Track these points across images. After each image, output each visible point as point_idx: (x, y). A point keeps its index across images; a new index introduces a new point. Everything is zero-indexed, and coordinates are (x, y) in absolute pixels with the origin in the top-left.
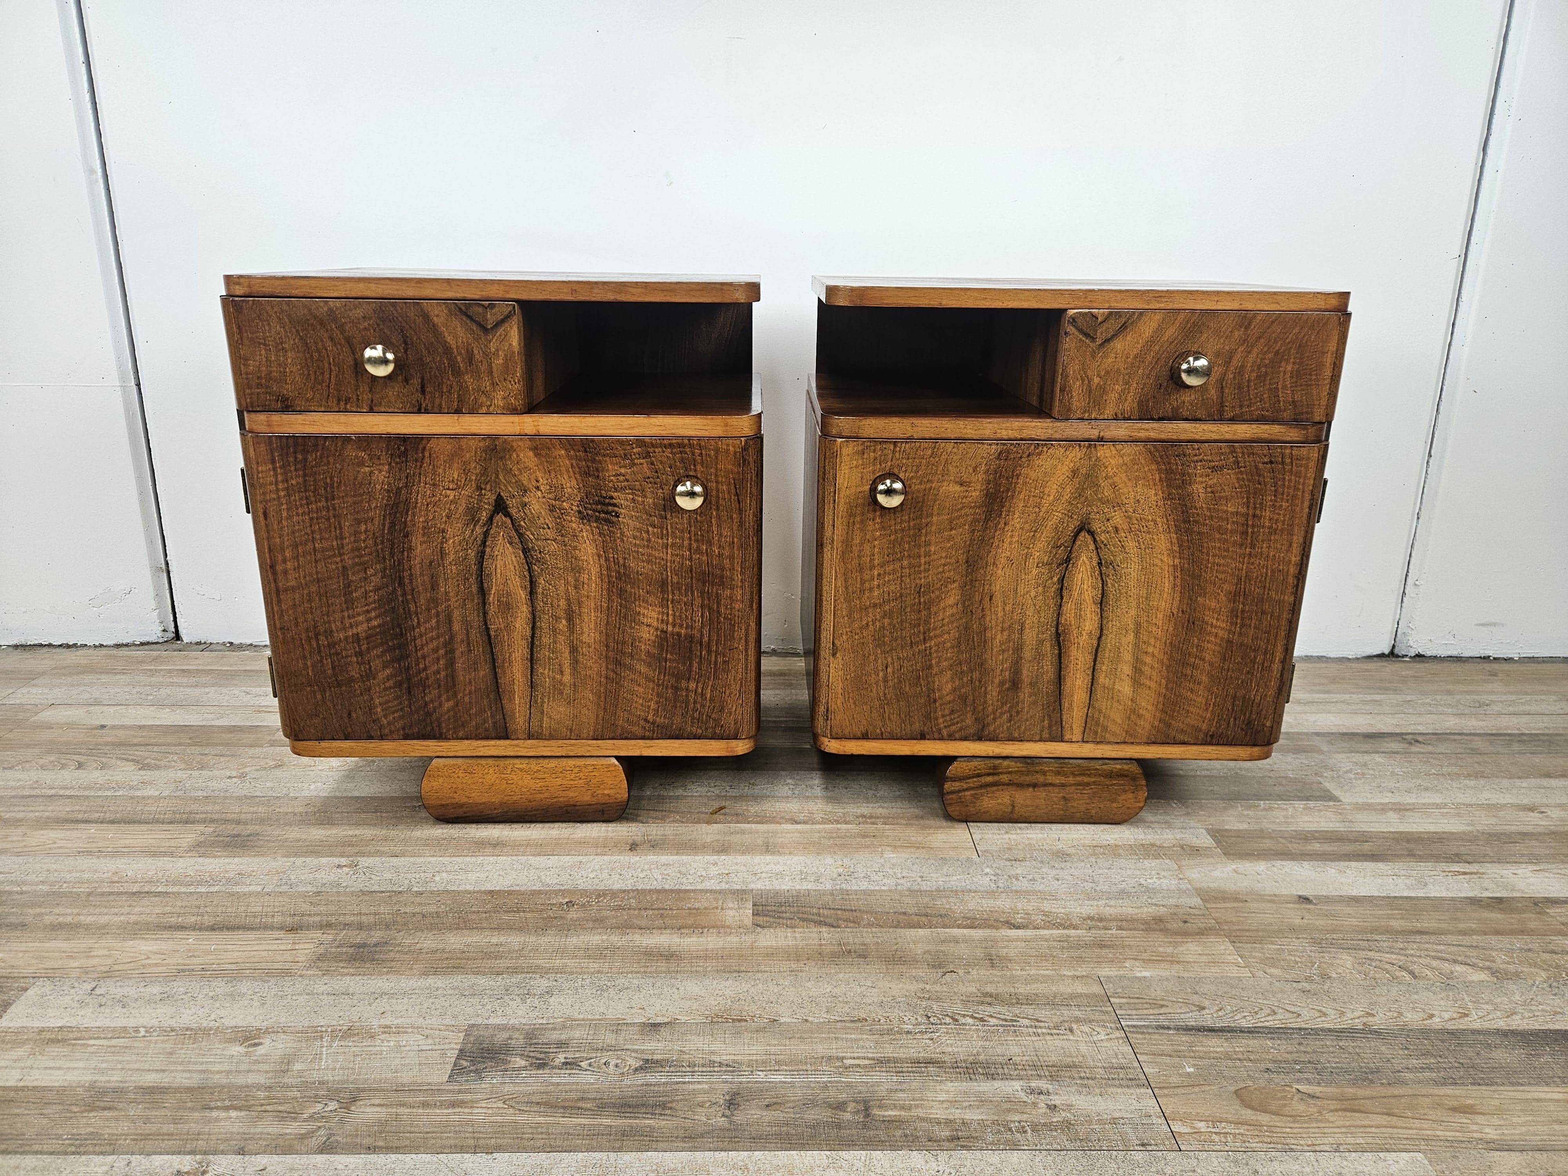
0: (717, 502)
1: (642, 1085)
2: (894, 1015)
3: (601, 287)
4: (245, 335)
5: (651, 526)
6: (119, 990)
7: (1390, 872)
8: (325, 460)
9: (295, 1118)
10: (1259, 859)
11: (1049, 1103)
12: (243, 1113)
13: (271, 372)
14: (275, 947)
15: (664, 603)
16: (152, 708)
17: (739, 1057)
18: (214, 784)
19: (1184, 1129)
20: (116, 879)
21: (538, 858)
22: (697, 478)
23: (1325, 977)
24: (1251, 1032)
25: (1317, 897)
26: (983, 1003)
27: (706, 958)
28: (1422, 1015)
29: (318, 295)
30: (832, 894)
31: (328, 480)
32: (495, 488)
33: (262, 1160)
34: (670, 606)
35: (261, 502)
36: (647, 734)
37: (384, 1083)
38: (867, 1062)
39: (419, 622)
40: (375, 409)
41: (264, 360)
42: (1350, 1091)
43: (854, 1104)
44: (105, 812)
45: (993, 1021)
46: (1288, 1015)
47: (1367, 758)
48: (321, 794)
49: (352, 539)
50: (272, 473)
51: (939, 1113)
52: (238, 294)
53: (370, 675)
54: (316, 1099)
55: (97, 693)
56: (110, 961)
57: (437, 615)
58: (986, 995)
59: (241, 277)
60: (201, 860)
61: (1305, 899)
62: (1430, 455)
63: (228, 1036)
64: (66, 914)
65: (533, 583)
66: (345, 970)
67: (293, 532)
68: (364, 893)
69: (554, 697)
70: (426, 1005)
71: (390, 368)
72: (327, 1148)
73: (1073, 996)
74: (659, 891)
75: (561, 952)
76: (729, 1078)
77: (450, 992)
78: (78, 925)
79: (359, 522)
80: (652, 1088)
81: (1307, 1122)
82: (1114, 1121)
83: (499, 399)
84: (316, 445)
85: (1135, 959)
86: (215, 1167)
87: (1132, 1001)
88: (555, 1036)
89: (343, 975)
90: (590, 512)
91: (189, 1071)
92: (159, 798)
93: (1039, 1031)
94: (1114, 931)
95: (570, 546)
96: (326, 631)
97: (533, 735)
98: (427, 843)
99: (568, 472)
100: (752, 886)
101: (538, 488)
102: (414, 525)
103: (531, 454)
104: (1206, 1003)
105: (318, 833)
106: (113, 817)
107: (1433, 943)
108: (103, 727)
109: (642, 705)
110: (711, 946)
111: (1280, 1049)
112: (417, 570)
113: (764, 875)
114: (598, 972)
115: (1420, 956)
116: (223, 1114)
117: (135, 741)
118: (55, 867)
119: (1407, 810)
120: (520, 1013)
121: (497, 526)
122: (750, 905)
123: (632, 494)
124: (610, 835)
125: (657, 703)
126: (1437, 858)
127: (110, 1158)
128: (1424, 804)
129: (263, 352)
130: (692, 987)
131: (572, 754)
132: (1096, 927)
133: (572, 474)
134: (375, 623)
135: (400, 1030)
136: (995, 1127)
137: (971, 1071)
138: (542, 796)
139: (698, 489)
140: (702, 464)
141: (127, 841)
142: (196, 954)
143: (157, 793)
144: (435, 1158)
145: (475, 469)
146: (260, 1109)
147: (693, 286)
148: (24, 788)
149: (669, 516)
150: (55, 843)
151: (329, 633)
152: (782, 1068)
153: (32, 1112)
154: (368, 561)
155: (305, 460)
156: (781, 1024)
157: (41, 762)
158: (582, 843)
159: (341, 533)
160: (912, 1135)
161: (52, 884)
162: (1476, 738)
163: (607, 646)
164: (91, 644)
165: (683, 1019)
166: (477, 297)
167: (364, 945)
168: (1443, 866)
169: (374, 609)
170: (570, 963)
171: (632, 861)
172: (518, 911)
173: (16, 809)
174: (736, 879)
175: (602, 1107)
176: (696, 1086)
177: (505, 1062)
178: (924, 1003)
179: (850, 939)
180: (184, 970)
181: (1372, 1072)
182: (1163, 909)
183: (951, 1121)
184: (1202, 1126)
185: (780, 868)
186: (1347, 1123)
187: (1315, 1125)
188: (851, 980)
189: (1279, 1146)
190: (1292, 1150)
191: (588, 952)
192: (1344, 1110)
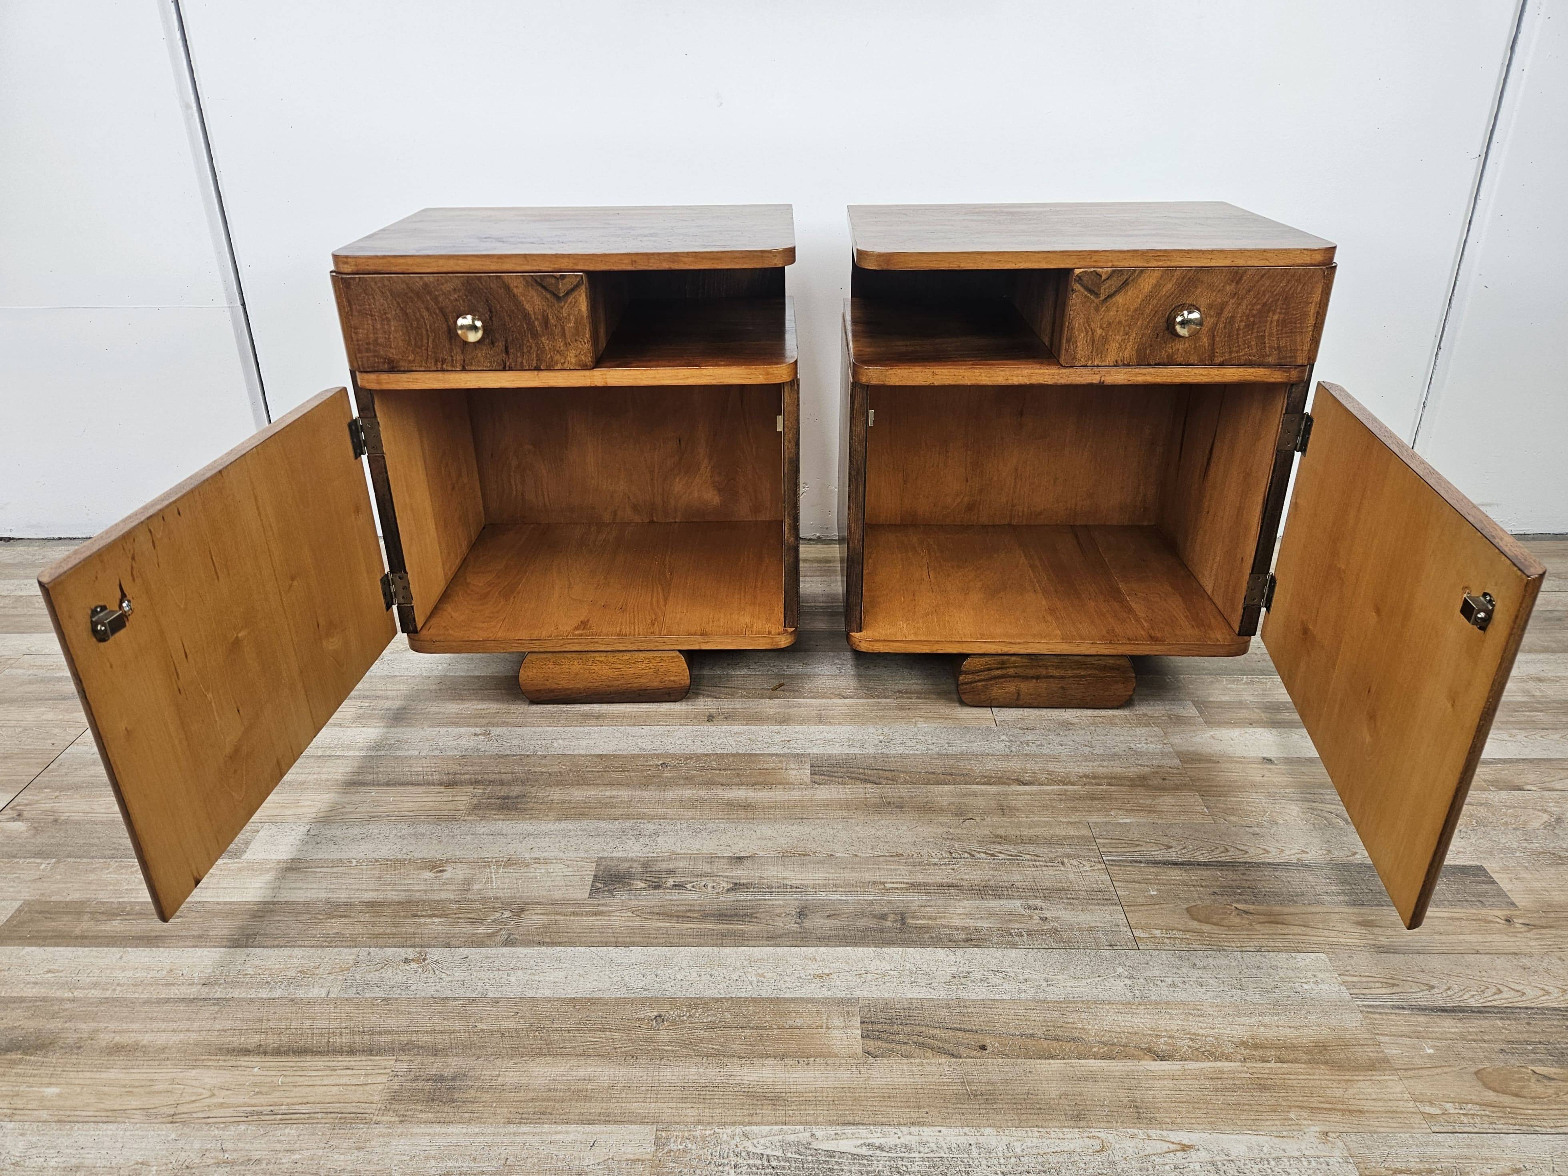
1: (734, 901)
2: (924, 851)
9: (482, 923)
10: (1235, 725)
11: (1042, 916)
12: (443, 920)
14: (439, 799)
17: (806, 882)
19: (1142, 935)
21: (633, 728)
23: (1274, 822)
24: (1207, 865)
25: (1277, 759)
26: (994, 842)
30: (875, 758)
33: (464, 951)
37: (542, 899)
38: (903, 886)
42: (1277, 909)
43: (893, 915)
45: (1001, 856)
46: (1238, 852)
51: (957, 922)
54: (495, 909)
56: (314, 811)
58: (997, 836)
60: (364, 729)
61: (1268, 761)
63: (419, 865)
66: (497, 817)
68: (499, 756)
70: (563, 843)
72: (509, 943)
73: (1066, 838)
74: (733, 755)
75: (662, 802)
76: (799, 897)
77: (580, 833)
80: (741, 903)
81: (1239, 931)
82: (1091, 929)
85: (1120, 809)
87: (1114, 841)
88: (664, 866)
89: (495, 820)
91: (397, 890)
93: (1038, 863)
94: (1104, 787)
100: (809, 751)
104: (1174, 844)
105: (453, 706)
110: (779, 798)
111: (1227, 878)
113: (818, 742)
114: (692, 818)
116: (428, 920)
120: (636, 849)
122: (808, 766)
124: (690, 708)
130: (766, 830)
131: (642, 648)
132: (1090, 784)
135: (547, 861)
136: (1000, 933)
137: (983, 893)
142: (380, 804)
144: (588, 950)
146: (454, 916)
152: (838, 889)
156: (836, 858)
158: (668, 715)
160: (937, 937)
165: (761, 854)
167: (508, 797)
170: (671, 812)
171: (710, 730)
172: (623, 771)
174: (796, 745)
175: (705, 916)
176: (774, 902)
177: (629, 884)
178: (948, 843)
179: (890, 794)
180: (374, 817)
181: (1297, 896)
182: (1147, 769)
183: (966, 928)
184: (1157, 933)
185: (831, 736)
186: (1271, 932)
187: (1245, 933)
188: (890, 825)
189: (1215, 948)
190: (1224, 950)
191: (683, 803)
192: (1271, 922)
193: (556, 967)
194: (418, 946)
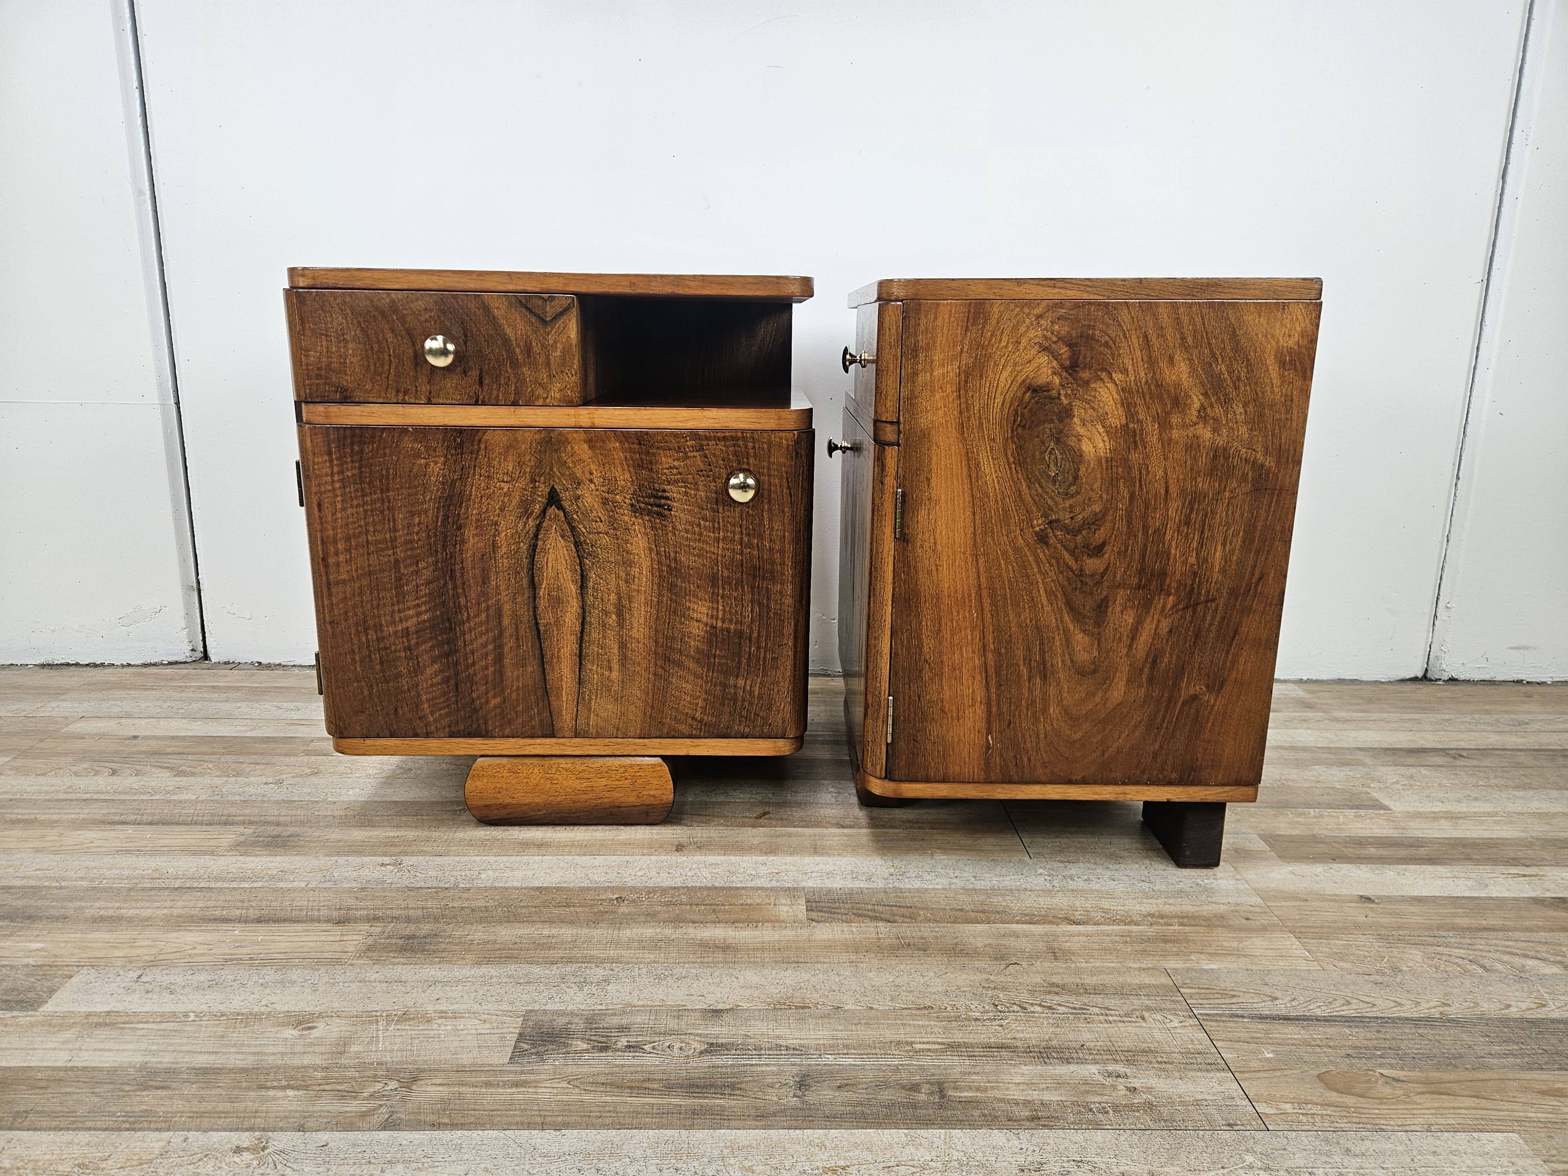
0: (770, 496)
1: (709, 1067)
2: (961, 1003)
3: (659, 280)
4: (307, 326)
5: (703, 519)
6: (166, 977)
7: (1449, 875)
8: (381, 452)
9: (355, 1097)
10: (1315, 862)
11: (1128, 1085)
12: (301, 1093)
13: (331, 363)
14: (323, 938)
15: (714, 598)
16: (183, 720)
17: (806, 1042)
18: (251, 790)
19: (1269, 1111)
20: (157, 876)
21: (584, 858)
22: (749, 471)
23: (1396, 970)
24: (1326, 1020)
25: (1379, 897)
26: (1050, 992)
27: (763, 950)
28: (1498, 1005)
29: (381, 286)
30: (885, 892)
31: (384, 472)
32: (550, 479)
33: (324, 1137)
34: (721, 601)
35: (316, 494)
36: (694, 732)
37: (444, 1064)
38: (937, 1047)
39: (469, 616)
40: (434, 401)
41: (325, 350)
42: (1435, 1075)
43: (928, 1086)
44: (142, 815)
45: (1062, 1009)
46: (1362, 1005)
47: (1413, 770)
48: (360, 799)
49: (405, 531)
50: (328, 464)
51: (1016, 1094)
52: (301, 285)
53: (417, 670)
54: (375, 1078)
55: (127, 706)
56: (153, 951)
57: (488, 609)
58: (1052, 985)
59: (304, 269)
60: (242, 858)
61: (1368, 899)
62: (1458, 478)
63: (281, 1020)
64: (107, 907)
65: (584, 578)
66: (396, 960)
67: (347, 525)
68: (410, 889)
69: (601, 694)
70: (481, 992)
71: (450, 359)
72: (389, 1125)
73: (1141, 987)
74: (709, 889)
75: (616, 943)
76: (798, 1061)
77: (505, 980)
78: (120, 919)
79: (413, 514)
80: (719, 1070)
81: (1394, 1104)
82: (1197, 1103)
83: (555, 392)
84: (373, 437)
85: (1201, 953)
86: (275, 1143)
87: (1203, 991)
88: (615, 1021)
89: (394, 964)
90: (642, 505)
91: (243, 1053)
92: (197, 801)
93: (1110, 1018)
94: (1176, 927)
95: (622, 539)
96: (375, 625)
97: (580, 733)
98: (470, 843)
99: (622, 464)
100: (804, 884)
101: (591, 481)
102: (467, 518)
103: (586, 446)
104: (1278, 994)
105: (359, 834)
106: (150, 818)
107: (1501, 939)
108: (135, 737)
109: (690, 703)
110: (766, 939)
111: (1359, 1036)
112: (468, 564)
113: (814, 874)
114: (654, 962)
115: (1490, 951)
116: (280, 1094)
117: (169, 750)
118: (93, 864)
119: (1460, 818)
120: (578, 1000)
121: (550, 520)
122: (803, 901)
123: (685, 487)
124: (655, 837)
125: (705, 700)
126: (1494, 861)
127: (166, 1135)
128: (1474, 813)
129: (324, 343)
130: (751, 976)
131: (618, 753)
132: (1158, 923)
133: (626, 467)
134: (425, 617)
135: (456, 1016)
136: (1076, 1108)
137: (1045, 1055)
138: (586, 797)
139: (751, 481)
140: (755, 457)
141: (167, 841)
142: (243, 944)
143: (194, 798)
144: (501, 1134)
145: (530, 460)
146: (318, 1088)
147: (751, 280)
148: (58, 792)
149: (721, 510)
150: (92, 842)
151: (378, 627)
152: (850, 1052)
153: (84, 1090)
154: (420, 554)
155: (362, 451)
156: (846, 1011)
157: (74, 769)
158: (628, 844)
159: (394, 526)
160: (990, 1114)
161: (92, 880)
162: (1519, 753)
163: (656, 642)
164: (119, 663)
165: (745, 1005)
166: (536, 290)
167: (413, 937)
168: (1502, 869)
169: (425, 603)
170: (626, 954)
171: (679, 861)
172: (568, 906)
173: (51, 811)
174: (786, 878)
175: (669, 1087)
176: (764, 1068)
177: (566, 1045)
178: (990, 993)
179: (908, 933)
180: (231, 960)
181: (1455, 1058)
182: (1223, 907)
183: (1029, 1102)
184: (1288, 1107)
185: (830, 868)
186: (1436, 1105)
187: (1403, 1107)
188: (913, 971)
189: (1369, 1126)
190: (1382, 1130)
191: (643, 944)
192: (1432, 1093)
193: (454, 1158)
194: (259, 1129)
